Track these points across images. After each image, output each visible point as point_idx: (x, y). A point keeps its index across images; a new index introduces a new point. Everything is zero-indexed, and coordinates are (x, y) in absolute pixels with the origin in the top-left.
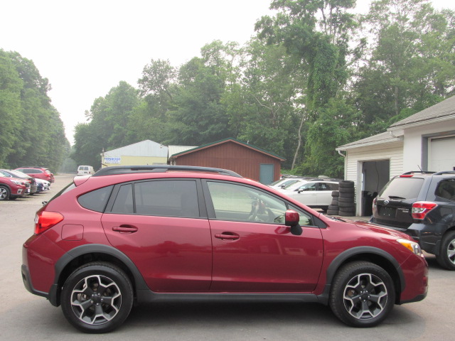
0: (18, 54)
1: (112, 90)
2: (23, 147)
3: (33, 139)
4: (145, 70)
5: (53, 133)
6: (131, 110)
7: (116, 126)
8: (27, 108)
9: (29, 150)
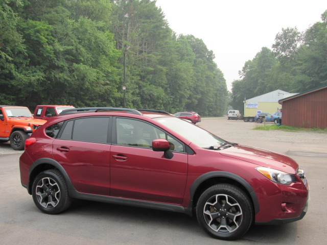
0: (192, 36)
1: (257, 54)
2: (196, 98)
3: (202, 93)
4: (277, 37)
5: (218, 87)
6: (270, 68)
7: (260, 81)
8: (197, 72)
9: (200, 100)
